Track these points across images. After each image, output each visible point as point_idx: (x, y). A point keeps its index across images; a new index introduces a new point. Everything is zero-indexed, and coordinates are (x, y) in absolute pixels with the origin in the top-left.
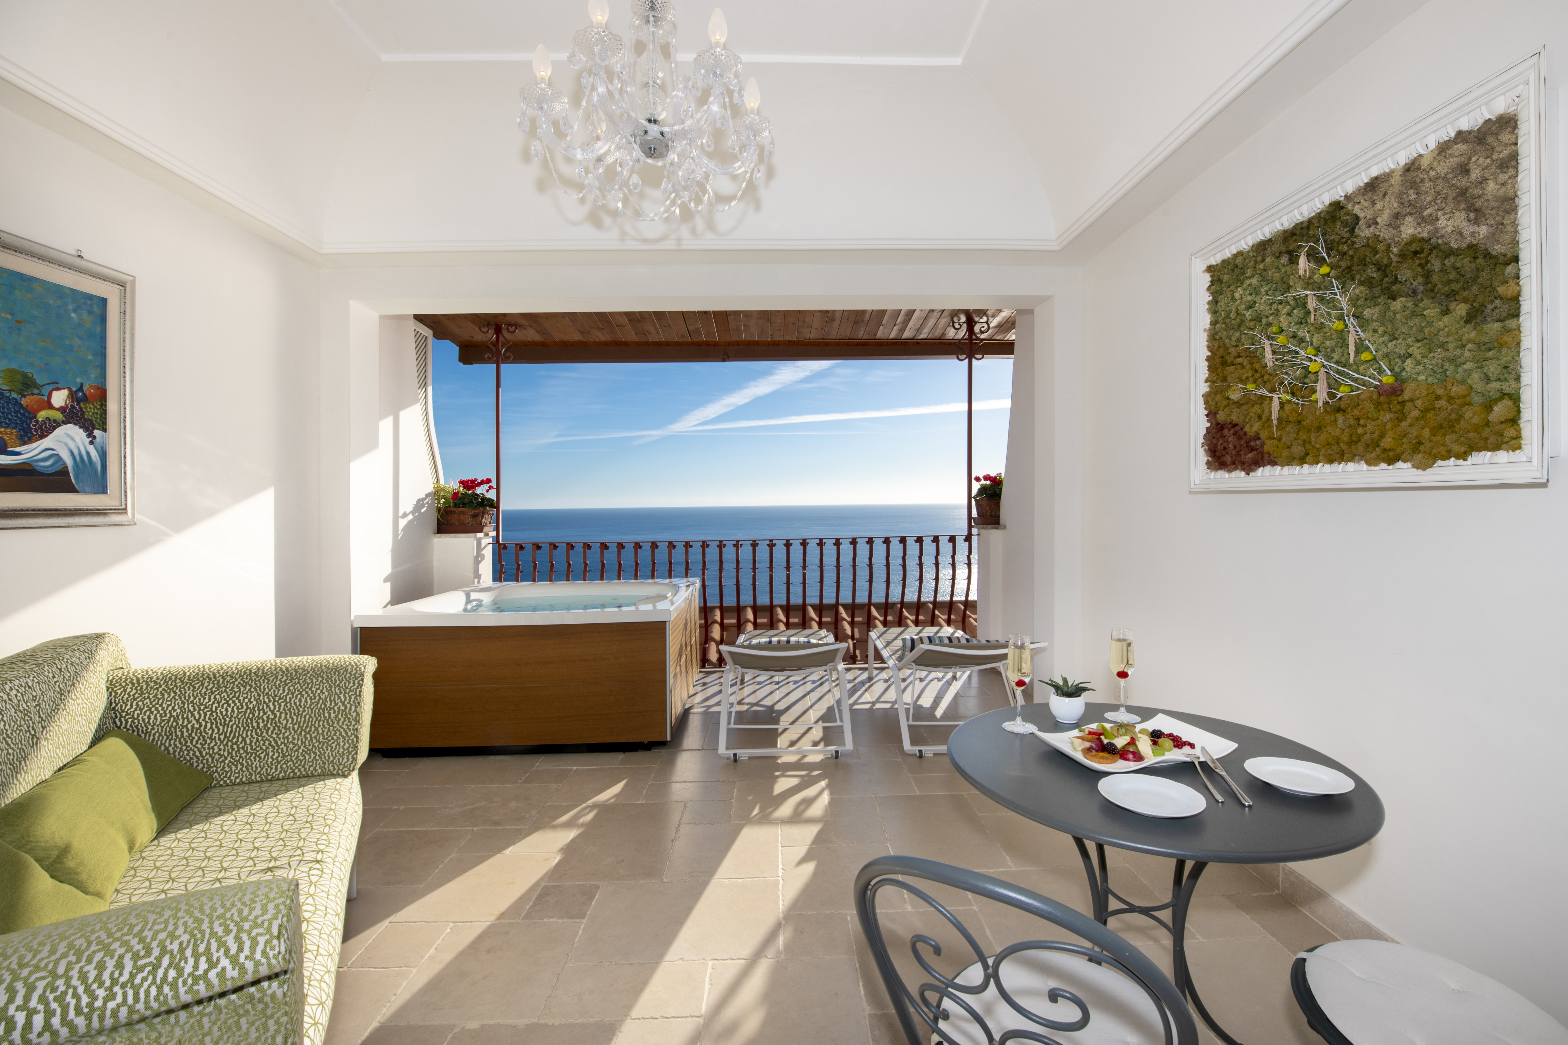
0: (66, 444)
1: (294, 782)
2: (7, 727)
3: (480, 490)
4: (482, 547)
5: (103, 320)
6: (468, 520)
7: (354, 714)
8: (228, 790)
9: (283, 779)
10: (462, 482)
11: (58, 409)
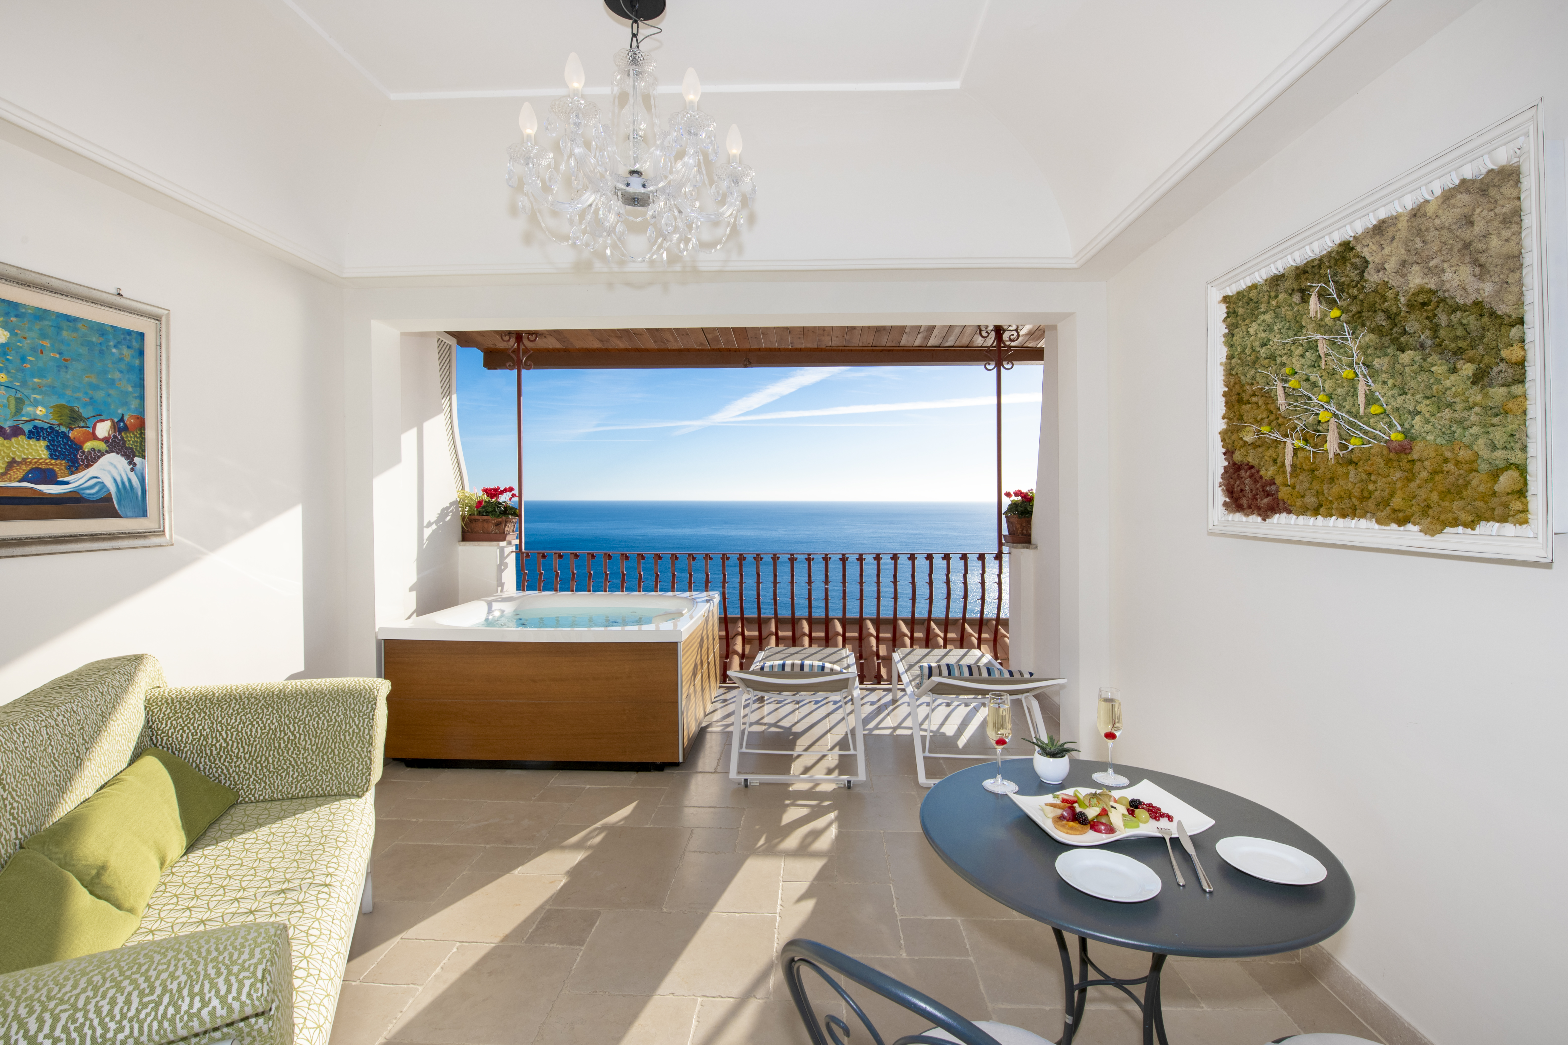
1: (312, 801)
3: (503, 498)
4: (505, 555)
5: (141, 353)
6: (491, 528)
7: (368, 737)
8: (252, 807)
9: (303, 797)
10: (486, 491)
11: (102, 440)
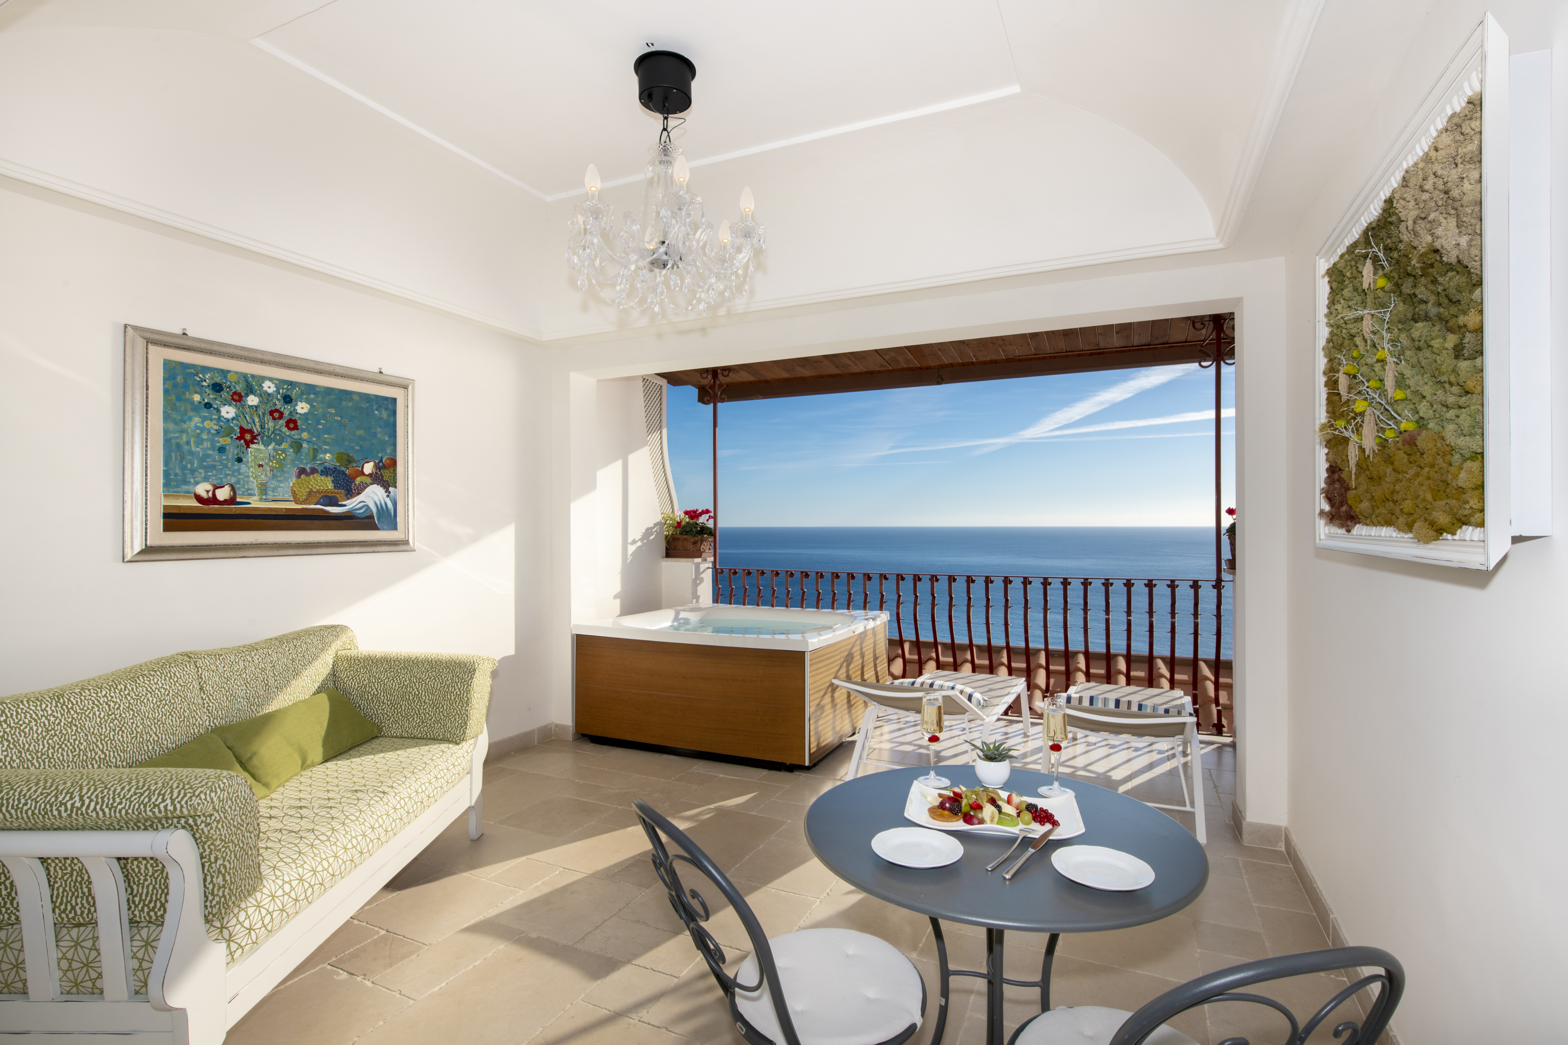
0: (372, 498)
2: (248, 677)
3: (701, 520)
4: (701, 571)
5: (394, 413)
6: (690, 546)
10: (688, 513)
11: (367, 476)
